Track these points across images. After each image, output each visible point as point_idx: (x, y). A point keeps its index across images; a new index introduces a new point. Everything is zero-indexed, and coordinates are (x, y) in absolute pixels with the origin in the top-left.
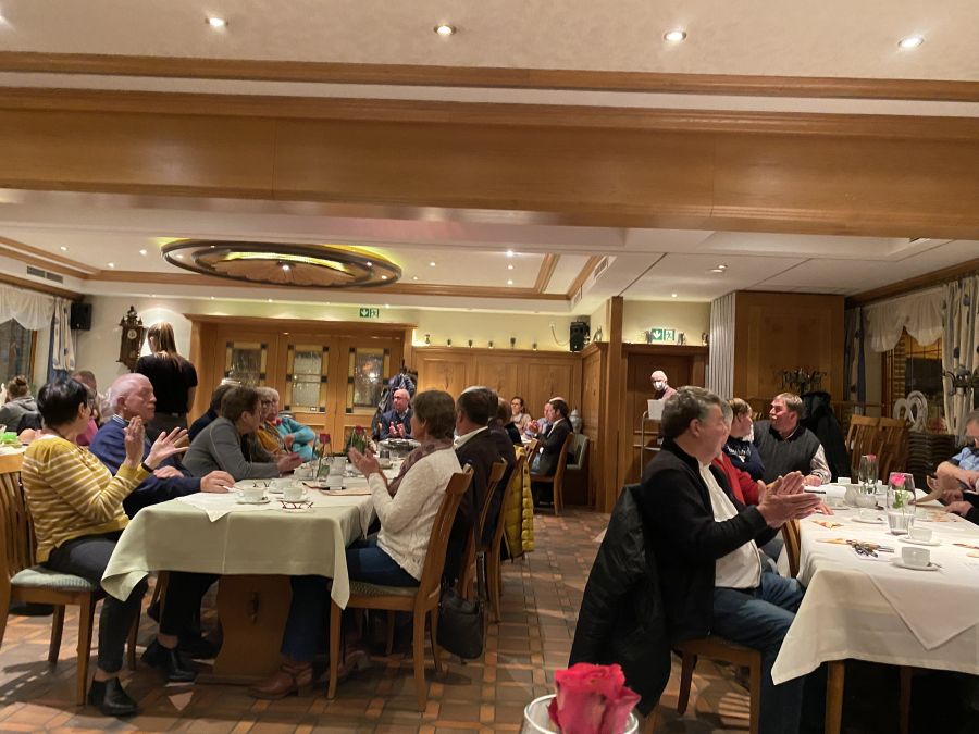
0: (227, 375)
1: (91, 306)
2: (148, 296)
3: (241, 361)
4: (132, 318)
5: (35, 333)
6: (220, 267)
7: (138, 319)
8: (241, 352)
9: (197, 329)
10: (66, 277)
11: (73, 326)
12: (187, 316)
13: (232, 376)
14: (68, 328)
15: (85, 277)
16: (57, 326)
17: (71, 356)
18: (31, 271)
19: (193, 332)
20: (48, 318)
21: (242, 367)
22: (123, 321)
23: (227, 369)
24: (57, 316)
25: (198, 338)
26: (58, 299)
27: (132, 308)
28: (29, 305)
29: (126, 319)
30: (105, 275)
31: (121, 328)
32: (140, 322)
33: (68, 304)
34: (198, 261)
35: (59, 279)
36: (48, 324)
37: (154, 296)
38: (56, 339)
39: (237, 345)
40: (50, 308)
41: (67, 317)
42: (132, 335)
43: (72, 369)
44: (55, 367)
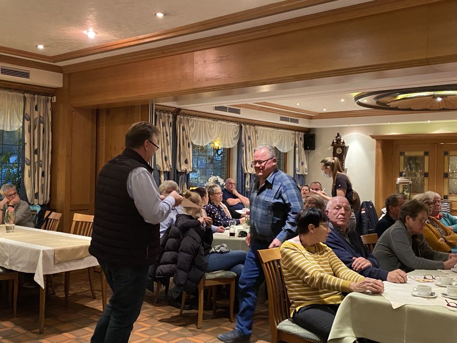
0: (401, 175)
1: (315, 135)
2: (347, 126)
3: (410, 165)
4: (339, 141)
5: (286, 154)
6: (392, 105)
7: (342, 141)
8: (410, 158)
9: (379, 145)
10: (300, 120)
11: (306, 149)
12: (373, 137)
13: (405, 176)
14: (303, 149)
15: (310, 118)
16: (297, 149)
17: (306, 166)
18: (282, 119)
19: (377, 147)
20: (292, 144)
21: (411, 169)
22: (333, 143)
23: (401, 171)
24: (297, 143)
25: (380, 151)
26: (297, 132)
27: (338, 134)
28: (282, 138)
29: (335, 141)
30: (322, 116)
31: (333, 147)
32: (343, 143)
33: (302, 135)
34: (377, 103)
35: (297, 121)
36: (292, 148)
37: (351, 125)
38: (297, 156)
39: (407, 154)
40: (293, 139)
41: (302, 143)
42: (339, 151)
43: (306, 173)
44: (297, 173)
